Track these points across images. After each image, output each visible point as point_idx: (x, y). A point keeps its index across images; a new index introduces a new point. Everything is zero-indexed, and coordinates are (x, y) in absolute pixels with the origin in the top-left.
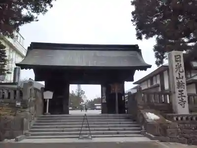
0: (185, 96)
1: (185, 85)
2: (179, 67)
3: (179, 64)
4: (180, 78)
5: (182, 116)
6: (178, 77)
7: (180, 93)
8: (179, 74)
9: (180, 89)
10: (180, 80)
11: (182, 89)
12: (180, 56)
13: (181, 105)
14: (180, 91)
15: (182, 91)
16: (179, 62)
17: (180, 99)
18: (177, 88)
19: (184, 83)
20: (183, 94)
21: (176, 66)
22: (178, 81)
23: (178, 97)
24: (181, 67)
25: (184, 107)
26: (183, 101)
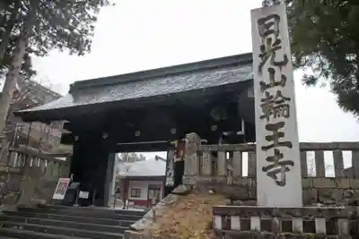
0: (289, 145)
1: (292, 104)
2: (273, 51)
3: (273, 42)
4: (277, 84)
6: (267, 82)
7: (271, 133)
9: (273, 120)
10: (273, 91)
11: (282, 119)
12: (277, 17)
13: (273, 175)
14: (269, 127)
15: (282, 124)
16: (272, 36)
17: (271, 153)
18: (262, 117)
19: (289, 99)
20: (282, 135)
21: (263, 48)
22: (268, 94)
23: (265, 148)
24: (280, 47)
25: (281, 184)
26: (281, 160)
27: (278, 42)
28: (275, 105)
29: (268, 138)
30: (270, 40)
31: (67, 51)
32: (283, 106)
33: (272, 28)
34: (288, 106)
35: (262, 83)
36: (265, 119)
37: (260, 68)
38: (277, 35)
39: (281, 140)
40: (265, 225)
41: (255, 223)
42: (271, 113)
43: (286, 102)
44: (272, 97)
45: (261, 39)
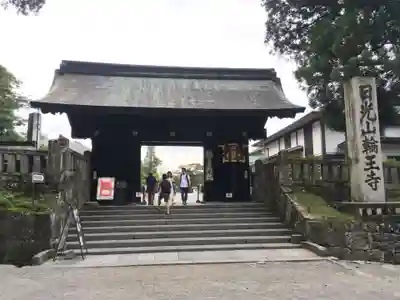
0: (378, 168)
1: (379, 144)
2: (369, 110)
3: (368, 104)
4: (369, 132)
5: (375, 207)
6: (366, 130)
7: (368, 161)
9: (370, 155)
10: (369, 136)
11: (374, 153)
12: (370, 86)
13: (370, 185)
14: (368, 158)
15: (374, 157)
16: (368, 100)
17: (369, 173)
18: (363, 152)
20: (374, 163)
21: (362, 107)
22: (366, 137)
23: (365, 170)
24: (372, 109)
25: (375, 189)
26: (374, 177)
27: (371, 104)
28: (370, 145)
29: (367, 164)
30: (366, 103)
33: (368, 94)
35: (363, 131)
36: (365, 153)
37: (361, 121)
38: (370, 100)
39: (374, 166)
40: (384, 212)
41: (379, 211)
42: (368, 150)
43: (376, 144)
44: (368, 140)
45: (361, 101)
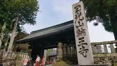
0: (86, 44)
2: (79, 16)
4: (80, 26)
8: (79, 22)
9: (80, 37)
11: (83, 36)
12: (80, 6)
13: (82, 54)
14: (80, 39)
15: (83, 38)
17: (81, 47)
18: (77, 36)
19: (85, 30)
20: (83, 41)
21: (76, 15)
22: (78, 29)
23: (79, 46)
24: (81, 15)
25: (86, 57)
26: (84, 49)
27: (81, 13)
28: (81, 32)
29: (80, 42)
30: (78, 13)
31: (29, 24)
32: (83, 32)
33: (79, 9)
34: (85, 32)
35: (76, 26)
36: (78, 37)
37: (75, 22)
38: (80, 11)
39: (83, 43)
42: (80, 35)
43: (84, 31)
44: (80, 30)
45: (75, 13)
